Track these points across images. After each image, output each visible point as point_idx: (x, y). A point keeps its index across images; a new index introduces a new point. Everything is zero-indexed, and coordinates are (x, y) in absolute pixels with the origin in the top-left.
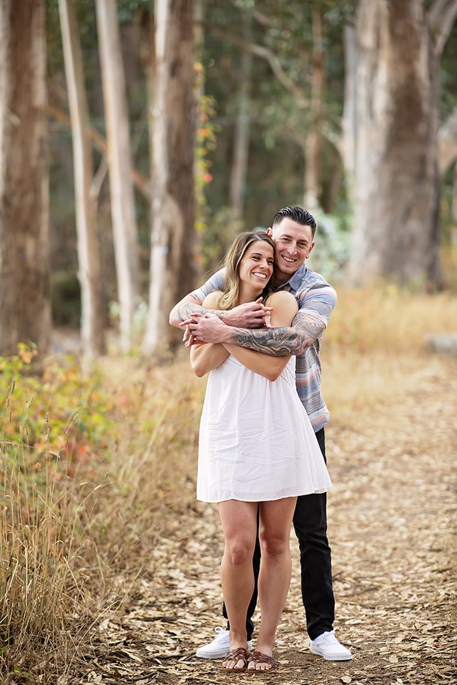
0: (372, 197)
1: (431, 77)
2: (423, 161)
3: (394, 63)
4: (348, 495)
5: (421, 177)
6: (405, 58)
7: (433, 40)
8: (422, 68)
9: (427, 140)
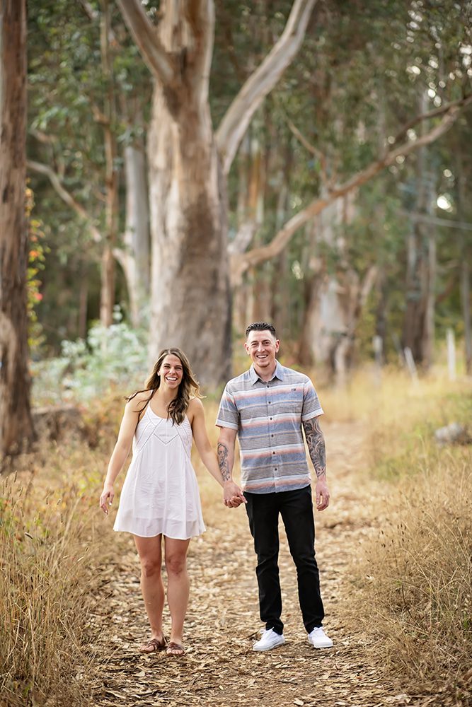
0: (166, 310)
1: (220, 196)
2: (215, 275)
3: (185, 183)
4: (226, 577)
5: (214, 290)
6: (196, 177)
7: (221, 161)
8: (212, 187)
9: (218, 255)
